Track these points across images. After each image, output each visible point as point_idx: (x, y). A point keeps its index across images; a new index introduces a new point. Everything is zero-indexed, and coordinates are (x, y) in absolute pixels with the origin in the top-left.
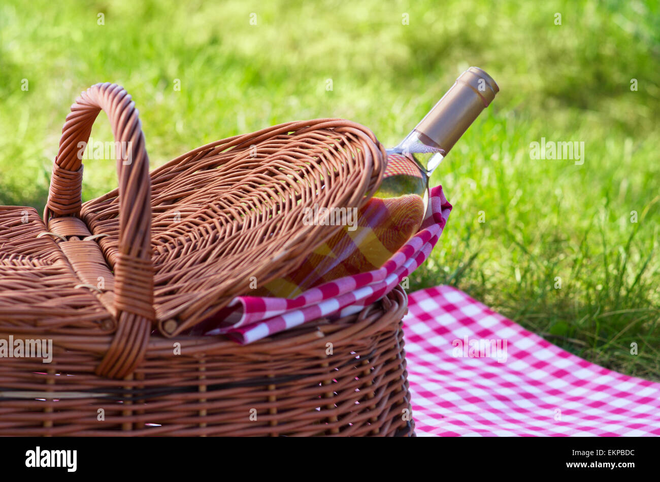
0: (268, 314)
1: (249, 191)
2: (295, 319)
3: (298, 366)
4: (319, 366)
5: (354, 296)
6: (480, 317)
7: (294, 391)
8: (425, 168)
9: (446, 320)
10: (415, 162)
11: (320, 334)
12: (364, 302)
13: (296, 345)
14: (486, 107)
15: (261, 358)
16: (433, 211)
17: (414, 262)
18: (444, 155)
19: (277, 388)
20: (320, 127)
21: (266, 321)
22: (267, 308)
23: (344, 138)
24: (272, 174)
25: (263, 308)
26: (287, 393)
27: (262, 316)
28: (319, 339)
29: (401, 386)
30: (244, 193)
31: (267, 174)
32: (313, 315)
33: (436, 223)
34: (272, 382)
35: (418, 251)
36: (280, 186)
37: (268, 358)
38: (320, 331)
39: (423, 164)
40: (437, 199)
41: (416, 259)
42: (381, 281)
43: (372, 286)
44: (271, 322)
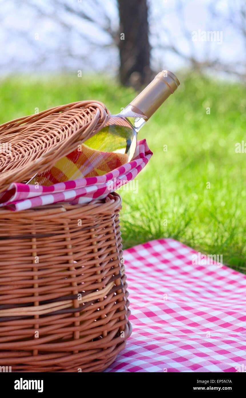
0: (31, 194)
1: (32, 141)
2: (48, 199)
3: (50, 229)
4: (63, 229)
5: (85, 190)
6: (188, 255)
7: (48, 243)
8: (133, 125)
9: (168, 256)
10: (127, 121)
11: (63, 209)
12: (92, 196)
13: (48, 215)
14: (172, 93)
15: (27, 221)
16: (140, 152)
17: (125, 177)
18: (146, 120)
19: (37, 241)
20: (76, 106)
21: (29, 198)
22: (30, 190)
23: (88, 110)
24: (47, 131)
25: (27, 189)
26: (43, 244)
27: (27, 195)
28: (62, 212)
29: (115, 249)
30: (29, 141)
31: (44, 132)
32: (59, 198)
33: (141, 158)
34: (34, 237)
35: (128, 172)
36: (50, 136)
37: (31, 221)
38: (64, 208)
39: (132, 123)
40: (143, 146)
41: (127, 176)
42: (103, 183)
43: (97, 186)
44: (33, 199)
